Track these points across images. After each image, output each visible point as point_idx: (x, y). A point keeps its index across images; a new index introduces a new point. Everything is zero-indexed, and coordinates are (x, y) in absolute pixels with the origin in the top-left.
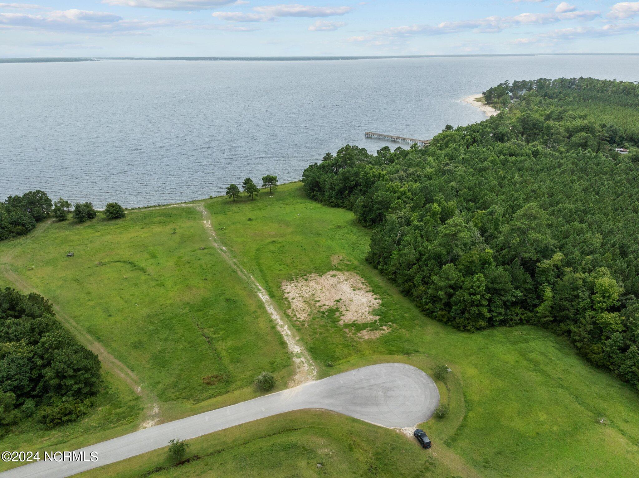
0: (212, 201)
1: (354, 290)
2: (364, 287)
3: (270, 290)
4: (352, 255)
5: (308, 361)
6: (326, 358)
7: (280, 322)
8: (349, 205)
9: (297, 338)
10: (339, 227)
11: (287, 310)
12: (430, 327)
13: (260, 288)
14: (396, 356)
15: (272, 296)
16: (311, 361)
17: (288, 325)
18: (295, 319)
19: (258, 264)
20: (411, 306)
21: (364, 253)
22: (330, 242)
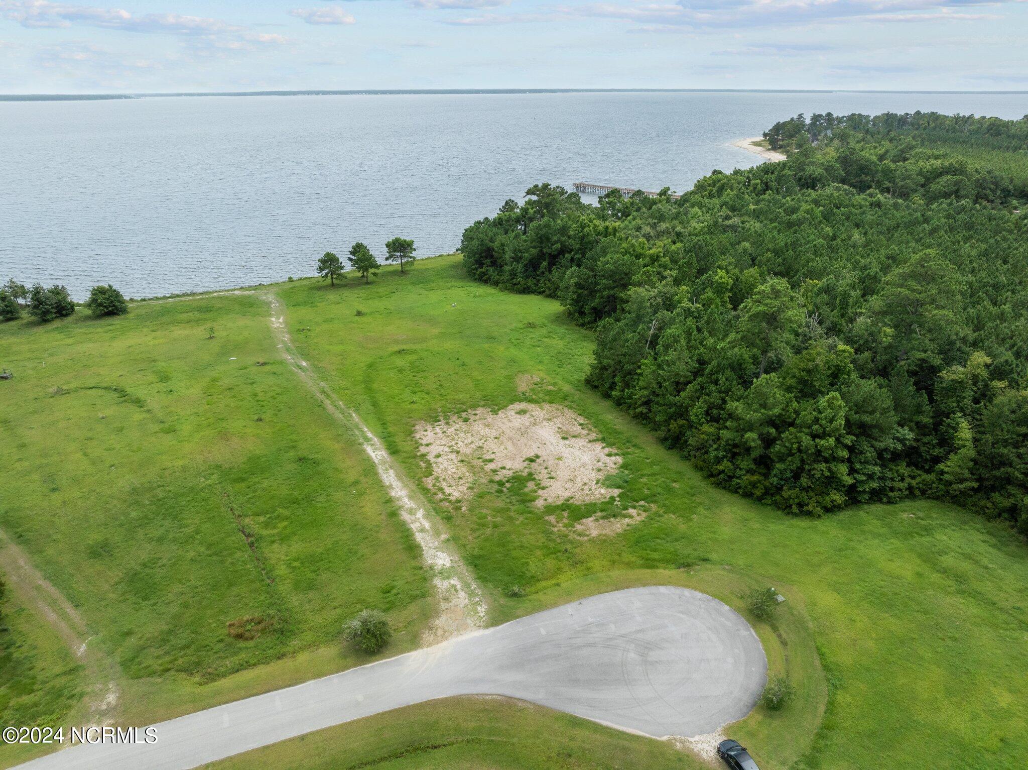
0: (291, 285)
1: (564, 438)
2: (585, 432)
3: (391, 439)
4: (557, 374)
5: (467, 586)
6: (506, 578)
7: (408, 503)
8: (548, 288)
9: (444, 537)
10: (531, 325)
11: (424, 479)
12: (727, 509)
13: (370, 435)
14: (661, 571)
15: (393, 450)
16: (474, 586)
17: (425, 510)
18: (440, 496)
19: (369, 390)
20: (684, 467)
21: (581, 370)
22: (513, 351)
